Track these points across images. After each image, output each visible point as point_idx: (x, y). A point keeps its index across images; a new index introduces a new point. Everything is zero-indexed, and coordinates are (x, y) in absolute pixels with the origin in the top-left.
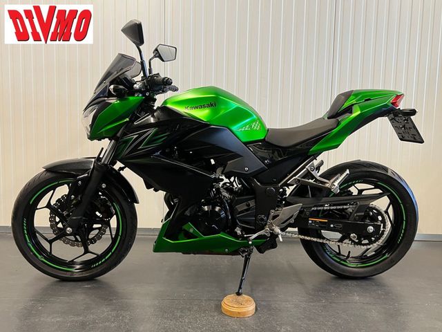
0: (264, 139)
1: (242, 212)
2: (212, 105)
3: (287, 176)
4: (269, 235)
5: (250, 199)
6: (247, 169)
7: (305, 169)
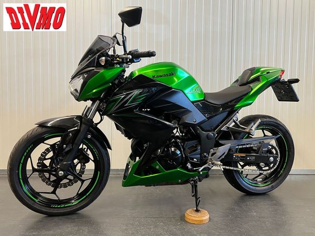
0: (205, 99)
2: (172, 74)
4: (211, 167)
6: (195, 120)
7: (232, 120)
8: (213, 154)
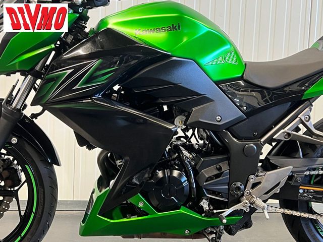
0: (242, 76)
1: (210, 178)
2: (174, 28)
3: (272, 128)
4: (248, 210)
5: (222, 160)
6: (218, 118)
7: (298, 119)
8: (254, 185)
